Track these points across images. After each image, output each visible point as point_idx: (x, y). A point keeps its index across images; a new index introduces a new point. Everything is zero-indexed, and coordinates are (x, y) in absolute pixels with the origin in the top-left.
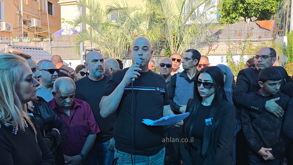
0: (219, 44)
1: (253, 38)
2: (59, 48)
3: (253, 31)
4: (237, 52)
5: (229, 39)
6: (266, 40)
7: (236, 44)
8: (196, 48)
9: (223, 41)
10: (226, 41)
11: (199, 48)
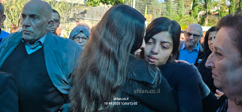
0: (85, 20)
8: (66, 22)
9: (87, 19)
10: (90, 20)
11: (68, 23)
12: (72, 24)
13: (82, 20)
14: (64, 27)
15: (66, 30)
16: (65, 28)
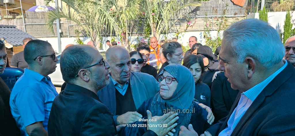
0: (196, 20)
2: (34, 26)
3: (228, 7)
4: (214, 27)
5: (206, 15)
6: (239, 17)
7: (213, 20)
10: (203, 17)
12: (181, 25)
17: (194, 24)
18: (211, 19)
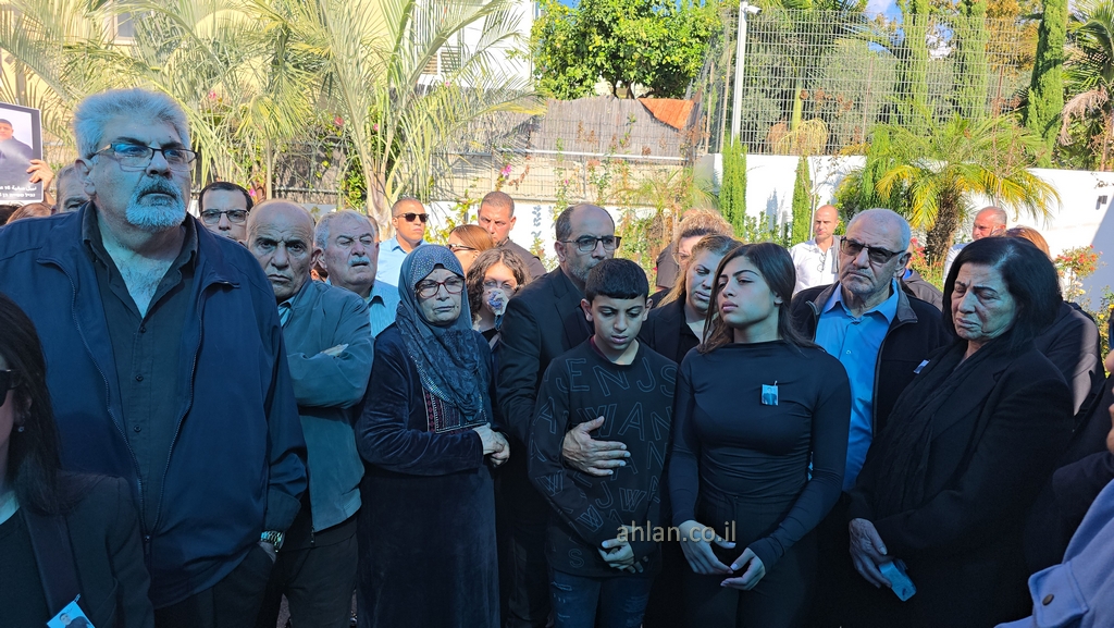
0: (531, 163)
1: (634, 152)
3: (635, 128)
4: (588, 193)
5: (561, 149)
6: (670, 163)
7: (583, 168)
8: (455, 171)
9: (543, 155)
11: (464, 172)
12: (479, 176)
13: (519, 157)
14: (449, 188)
15: (458, 202)
16: (452, 191)
17: (523, 176)
18: (580, 164)
